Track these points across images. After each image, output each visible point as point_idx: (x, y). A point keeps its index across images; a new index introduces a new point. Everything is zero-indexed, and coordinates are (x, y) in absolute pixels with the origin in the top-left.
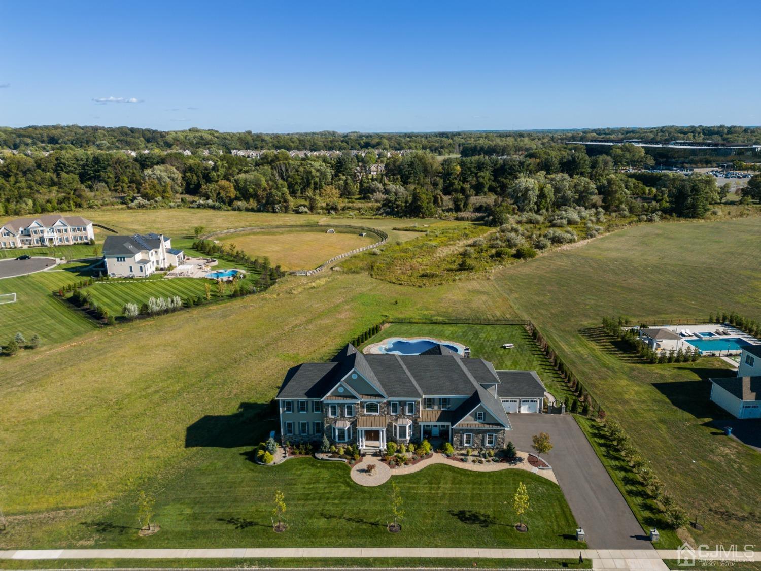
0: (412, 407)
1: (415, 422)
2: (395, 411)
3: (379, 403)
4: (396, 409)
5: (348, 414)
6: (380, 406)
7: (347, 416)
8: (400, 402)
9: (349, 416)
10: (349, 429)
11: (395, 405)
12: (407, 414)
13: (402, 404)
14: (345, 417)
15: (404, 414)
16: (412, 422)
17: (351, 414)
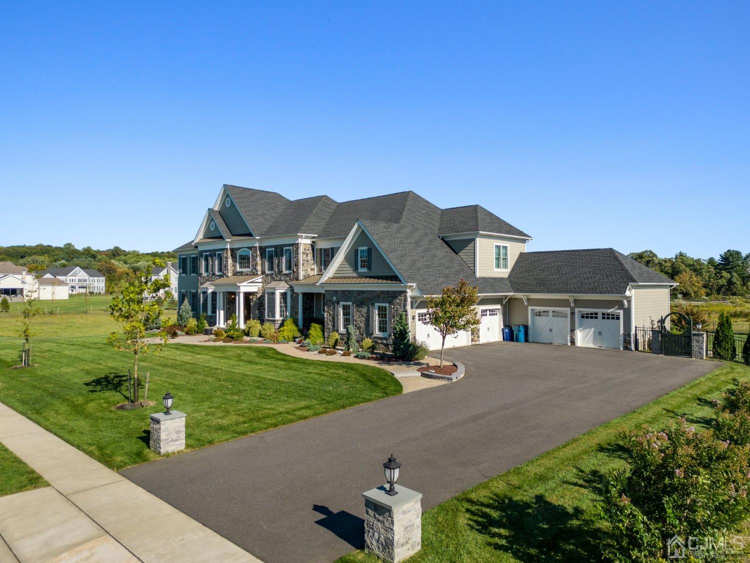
0: (290, 257)
2: (271, 267)
3: (251, 248)
4: (272, 263)
5: (218, 270)
6: (252, 256)
7: (217, 273)
8: (276, 248)
9: (220, 273)
10: (214, 294)
11: (271, 256)
12: (284, 272)
13: (279, 251)
14: (215, 274)
15: (280, 272)
16: (288, 287)
17: (221, 270)
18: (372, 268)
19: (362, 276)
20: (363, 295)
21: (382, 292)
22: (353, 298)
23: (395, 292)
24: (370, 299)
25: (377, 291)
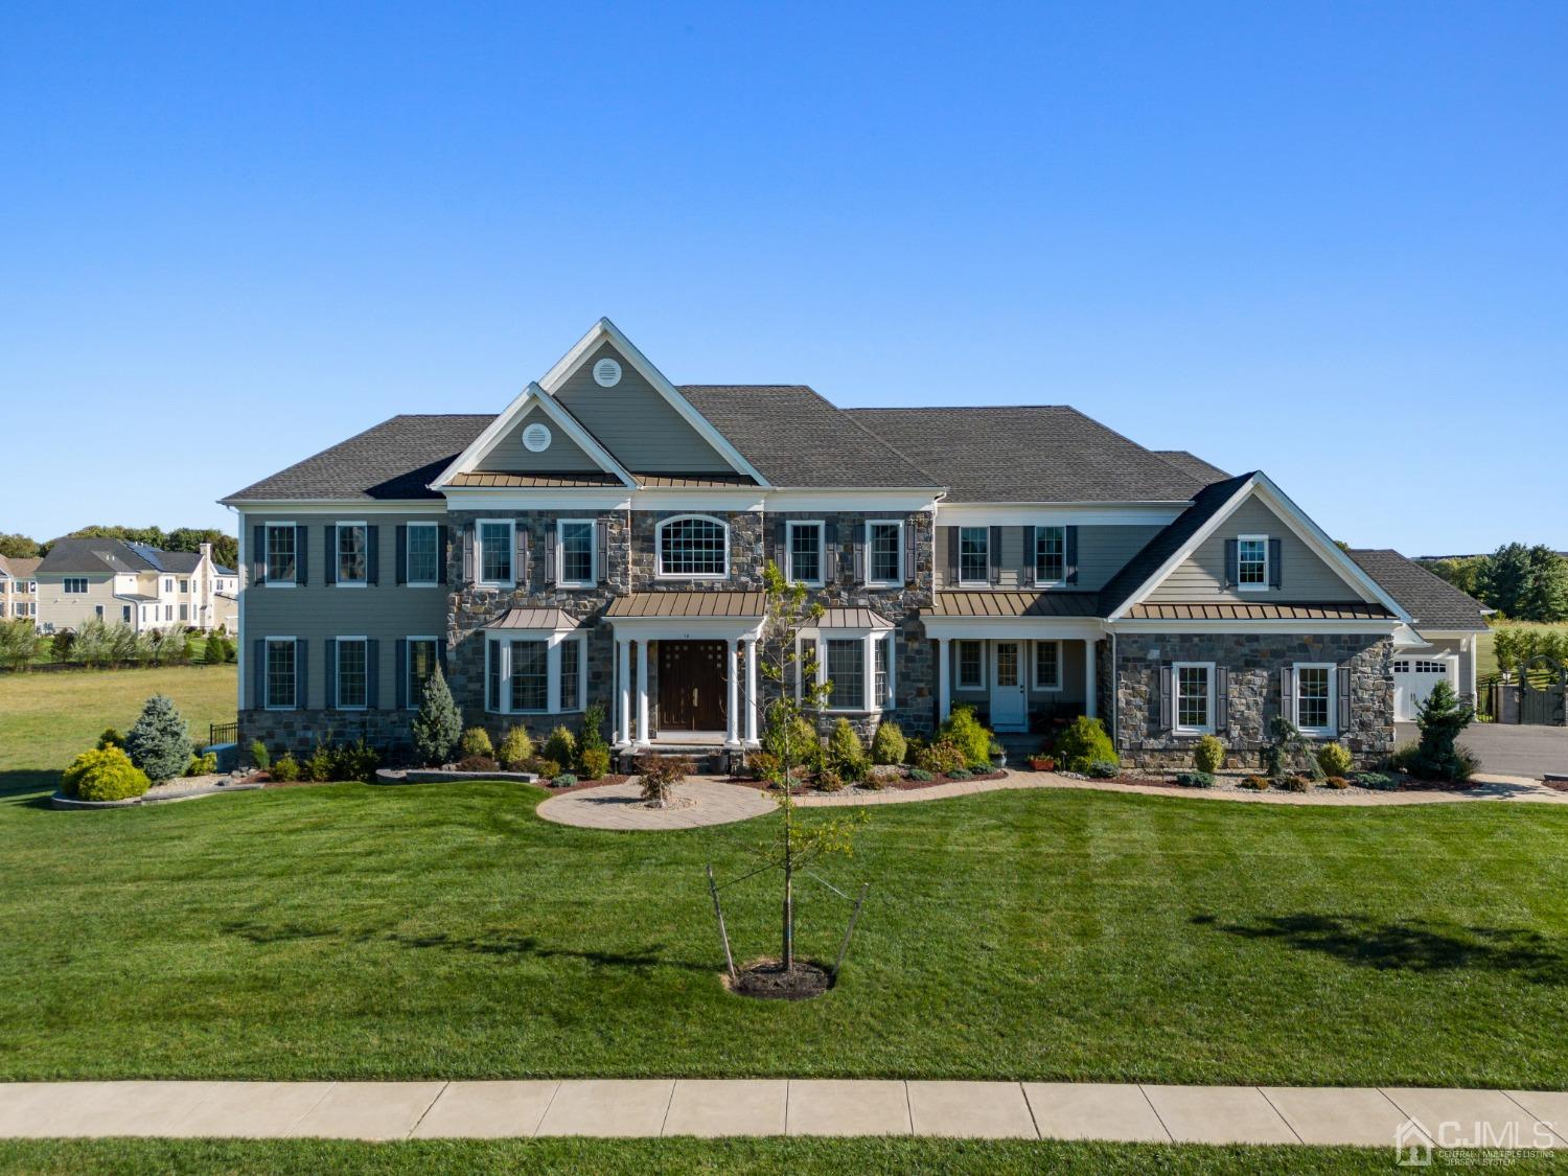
0: (894, 545)
1: (910, 627)
2: (807, 569)
3: (728, 516)
4: (814, 559)
5: (568, 576)
6: (735, 537)
7: (561, 584)
8: (833, 519)
9: (576, 585)
10: (568, 647)
11: (805, 539)
12: (869, 584)
13: (846, 528)
14: (550, 586)
15: (852, 584)
16: (891, 626)
17: (585, 574)
18: (1284, 584)
19: (1249, 601)
20: (1255, 645)
21: (1318, 638)
22: (1220, 654)
23: (1355, 638)
24: (1277, 654)
25: (1298, 636)
